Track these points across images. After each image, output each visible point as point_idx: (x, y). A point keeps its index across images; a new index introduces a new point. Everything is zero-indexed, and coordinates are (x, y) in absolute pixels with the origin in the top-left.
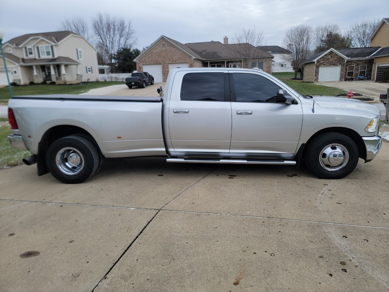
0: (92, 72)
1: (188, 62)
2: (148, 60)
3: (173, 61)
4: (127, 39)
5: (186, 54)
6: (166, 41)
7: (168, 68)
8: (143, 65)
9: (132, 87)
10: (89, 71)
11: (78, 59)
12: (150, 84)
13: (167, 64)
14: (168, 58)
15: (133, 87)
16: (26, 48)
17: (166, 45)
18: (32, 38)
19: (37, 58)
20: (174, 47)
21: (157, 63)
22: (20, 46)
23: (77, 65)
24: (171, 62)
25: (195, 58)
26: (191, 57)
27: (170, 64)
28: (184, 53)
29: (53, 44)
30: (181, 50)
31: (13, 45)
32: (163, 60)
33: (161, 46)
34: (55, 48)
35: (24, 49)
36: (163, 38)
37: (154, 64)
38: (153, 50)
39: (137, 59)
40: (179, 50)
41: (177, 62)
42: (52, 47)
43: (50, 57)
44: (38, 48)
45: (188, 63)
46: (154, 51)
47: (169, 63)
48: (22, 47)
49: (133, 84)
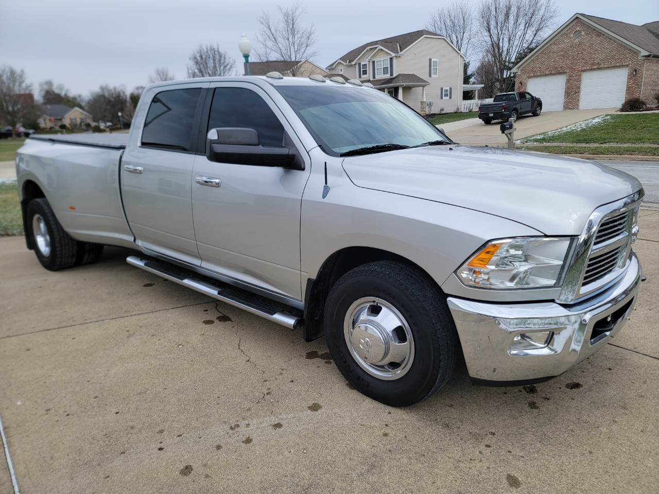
0: (450, 98)
1: (627, 63)
2: (540, 68)
3: (592, 64)
4: (537, 31)
5: (626, 47)
6: (583, 24)
7: (579, 80)
8: (529, 77)
9: (491, 121)
10: (446, 95)
11: (430, 76)
12: (530, 114)
13: (579, 71)
14: (583, 59)
15: (493, 122)
16: (360, 64)
17: (583, 33)
18: (368, 48)
19: (371, 79)
20: (599, 34)
21: (559, 72)
22: (353, 63)
23: (423, 86)
24: (588, 68)
25: (647, 53)
26: (636, 53)
27: (584, 71)
28: (622, 45)
29: (393, 55)
30: (615, 40)
31: (346, 63)
32: (572, 63)
33: (572, 35)
34: (395, 61)
35: (357, 67)
36: (577, 18)
37: (551, 74)
38: (553, 46)
39: (518, 68)
40: (611, 39)
41: (603, 66)
42: (391, 59)
43: (388, 76)
44: (374, 62)
45: (627, 66)
46: (555, 48)
47: (583, 69)
48: (355, 65)
49: (491, 115)
